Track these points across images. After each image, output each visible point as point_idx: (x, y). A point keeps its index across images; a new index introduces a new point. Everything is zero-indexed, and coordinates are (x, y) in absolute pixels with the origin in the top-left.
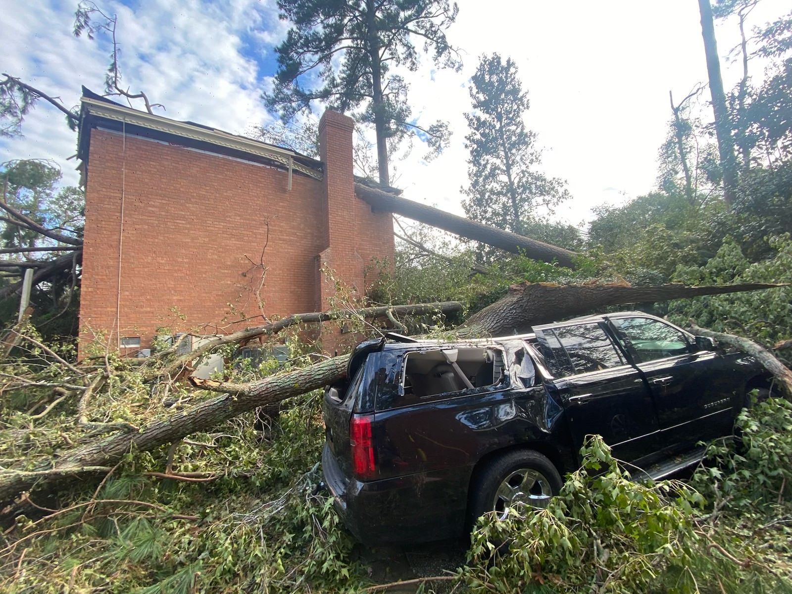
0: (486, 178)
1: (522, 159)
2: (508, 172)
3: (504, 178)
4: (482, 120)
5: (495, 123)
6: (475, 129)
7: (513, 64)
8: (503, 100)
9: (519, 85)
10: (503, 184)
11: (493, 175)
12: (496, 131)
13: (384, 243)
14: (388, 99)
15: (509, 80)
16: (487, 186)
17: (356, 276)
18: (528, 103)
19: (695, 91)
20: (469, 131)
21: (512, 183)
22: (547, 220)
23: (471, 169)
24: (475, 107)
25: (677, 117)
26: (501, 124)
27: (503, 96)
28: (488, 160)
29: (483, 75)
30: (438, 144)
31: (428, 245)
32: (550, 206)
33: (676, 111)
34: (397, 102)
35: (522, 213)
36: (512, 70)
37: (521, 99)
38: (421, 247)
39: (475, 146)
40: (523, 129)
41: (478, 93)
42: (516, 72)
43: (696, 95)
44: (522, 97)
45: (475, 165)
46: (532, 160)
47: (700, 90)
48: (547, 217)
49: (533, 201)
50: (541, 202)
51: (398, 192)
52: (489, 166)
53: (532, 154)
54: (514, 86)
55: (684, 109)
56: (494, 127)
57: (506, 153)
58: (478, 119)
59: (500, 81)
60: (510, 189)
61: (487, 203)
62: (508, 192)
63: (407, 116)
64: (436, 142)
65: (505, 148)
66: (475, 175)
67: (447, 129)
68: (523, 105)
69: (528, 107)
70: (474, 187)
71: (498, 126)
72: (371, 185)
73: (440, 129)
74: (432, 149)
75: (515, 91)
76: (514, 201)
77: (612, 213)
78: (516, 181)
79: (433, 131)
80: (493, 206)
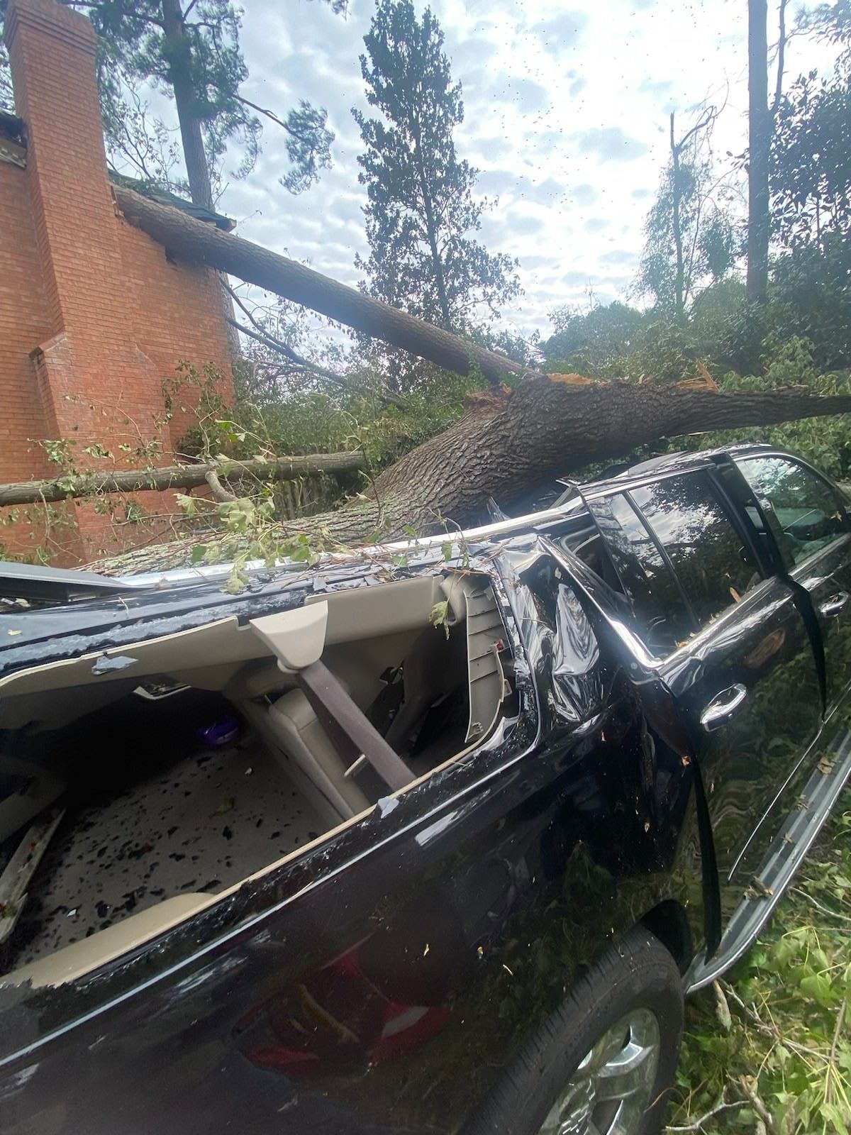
0: (398, 243)
1: (451, 215)
2: (430, 238)
3: (424, 247)
4: (387, 130)
5: (407, 141)
6: (373, 145)
7: (435, 25)
8: (419, 95)
9: (446, 69)
10: (424, 259)
11: (406, 240)
12: (409, 155)
13: (204, 335)
14: (198, 34)
15: (428, 57)
16: (399, 260)
17: (146, 402)
18: (461, 110)
19: (703, 121)
20: (363, 148)
21: (437, 258)
22: (489, 329)
23: (372, 224)
24: (372, 99)
25: (676, 161)
26: (418, 143)
27: (419, 88)
28: (398, 212)
29: (384, 38)
30: (308, 157)
31: (301, 351)
32: (494, 303)
33: (677, 150)
34: (218, 47)
35: (453, 315)
36: (434, 38)
37: (449, 99)
38: (288, 352)
39: (375, 179)
40: (453, 157)
41: (375, 72)
42: (441, 42)
43: (706, 127)
44: (451, 94)
45: (377, 218)
46: (468, 219)
47: (711, 120)
48: (488, 322)
49: (471, 291)
50: (481, 297)
51: (226, 224)
52: (400, 223)
53: (467, 209)
54: (437, 68)
55: (686, 147)
56: (406, 148)
57: (427, 200)
58: (379, 127)
59: (414, 55)
60: (435, 268)
61: (400, 290)
62: (432, 273)
63: (240, 79)
64: (305, 152)
65: (425, 191)
66: (378, 237)
67: (322, 126)
68: (453, 114)
69: (461, 118)
70: (378, 260)
71: (413, 146)
72: (159, 198)
73: (311, 124)
74: (297, 166)
75: (440, 80)
76: (441, 293)
77: (575, 323)
78: (444, 256)
79: (296, 125)
80: (410, 296)
